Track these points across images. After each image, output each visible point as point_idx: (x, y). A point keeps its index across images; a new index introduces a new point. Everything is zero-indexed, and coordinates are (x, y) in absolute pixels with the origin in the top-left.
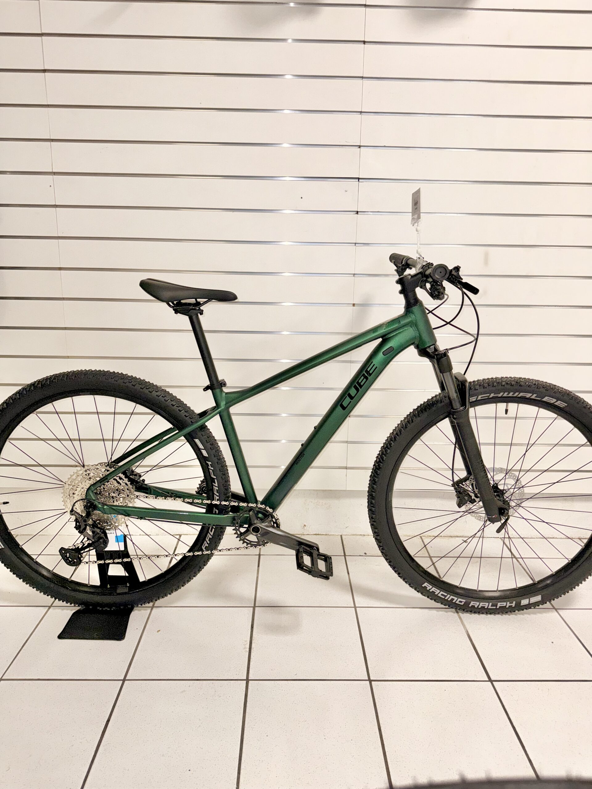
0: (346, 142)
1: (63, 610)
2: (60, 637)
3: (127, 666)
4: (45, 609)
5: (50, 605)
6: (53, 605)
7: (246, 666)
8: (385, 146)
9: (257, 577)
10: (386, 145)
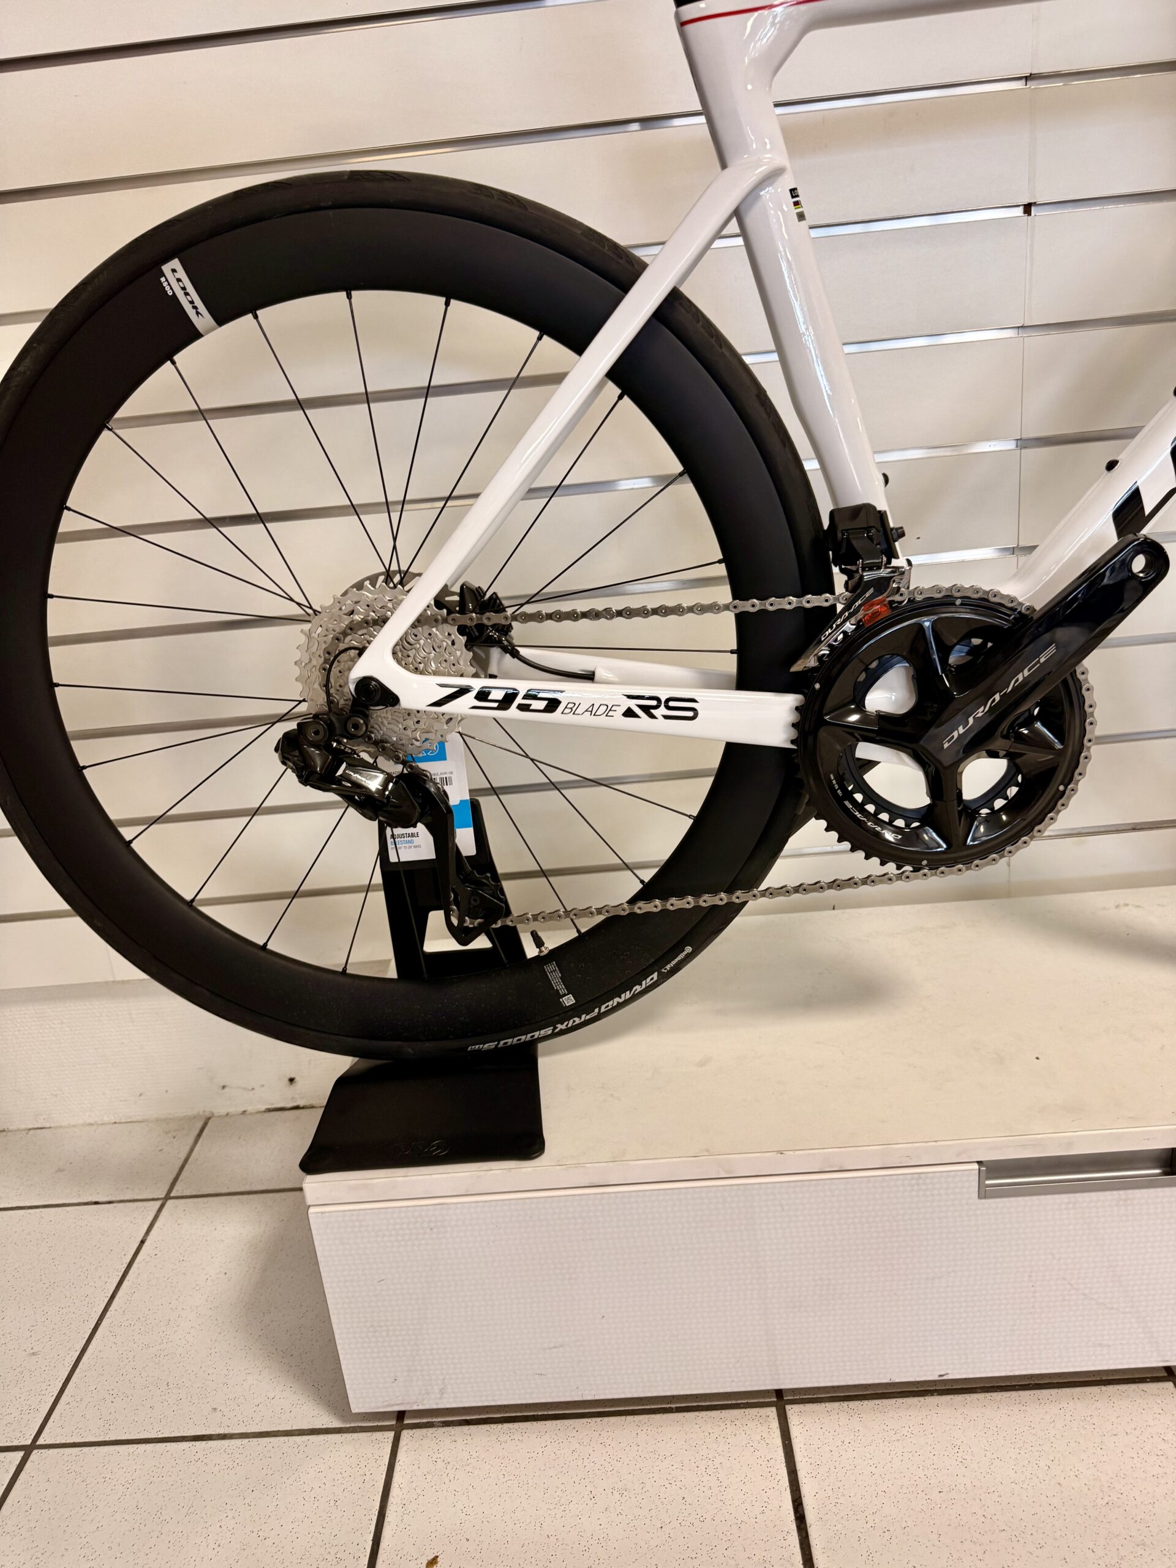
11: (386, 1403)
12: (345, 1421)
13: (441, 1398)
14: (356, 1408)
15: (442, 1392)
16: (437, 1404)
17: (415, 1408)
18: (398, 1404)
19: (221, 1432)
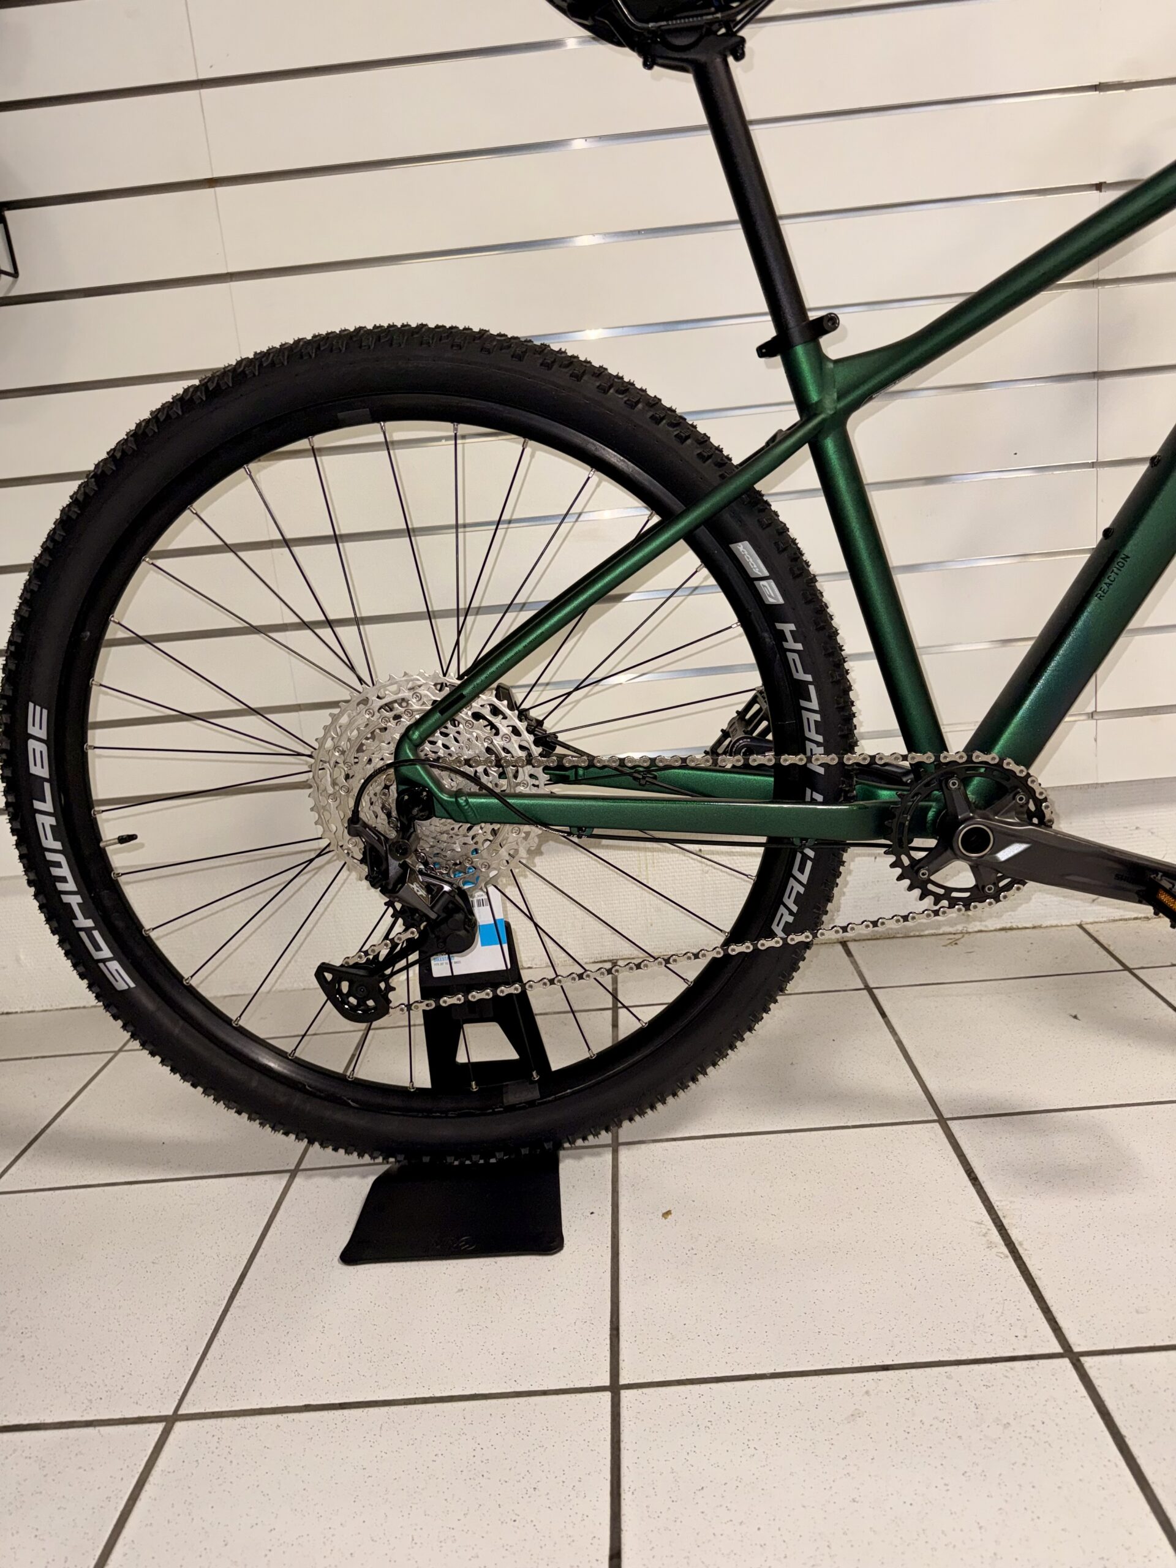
1: (336, 1176)
2: (350, 1256)
3: (608, 1337)
4: (280, 1179)
5: (293, 1167)
6: (302, 1167)
7: (1036, 1305)
9: (899, 1043)
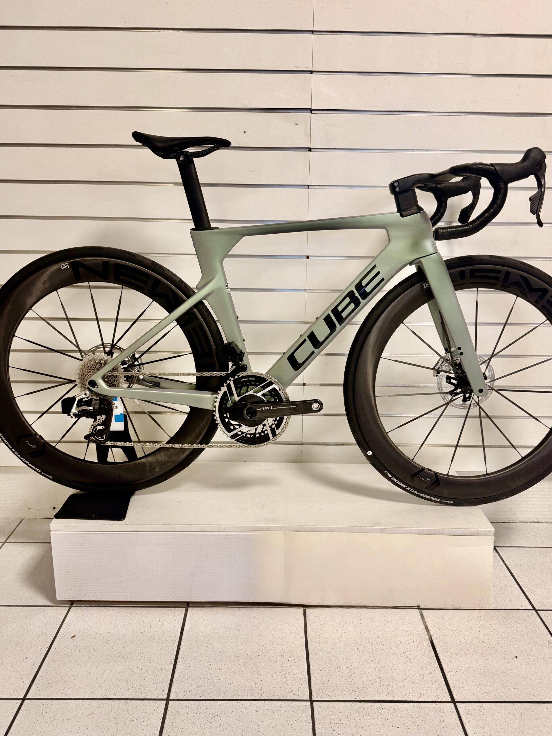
0: (296, 66)
8: (341, 72)
10: (343, 71)
11: (68, 597)
12: (54, 604)
13: (84, 597)
14: (58, 598)
15: (85, 595)
16: (83, 599)
17: (76, 599)
18: (71, 598)
19: (15, 605)
